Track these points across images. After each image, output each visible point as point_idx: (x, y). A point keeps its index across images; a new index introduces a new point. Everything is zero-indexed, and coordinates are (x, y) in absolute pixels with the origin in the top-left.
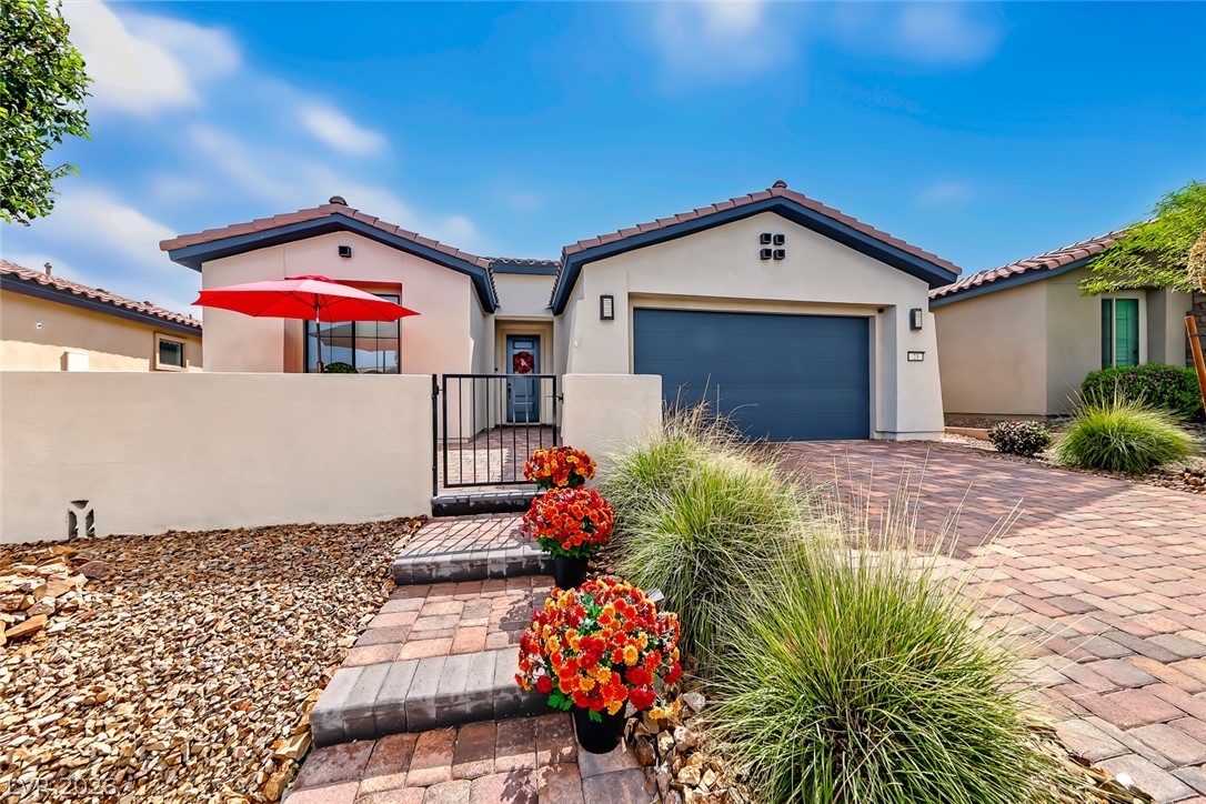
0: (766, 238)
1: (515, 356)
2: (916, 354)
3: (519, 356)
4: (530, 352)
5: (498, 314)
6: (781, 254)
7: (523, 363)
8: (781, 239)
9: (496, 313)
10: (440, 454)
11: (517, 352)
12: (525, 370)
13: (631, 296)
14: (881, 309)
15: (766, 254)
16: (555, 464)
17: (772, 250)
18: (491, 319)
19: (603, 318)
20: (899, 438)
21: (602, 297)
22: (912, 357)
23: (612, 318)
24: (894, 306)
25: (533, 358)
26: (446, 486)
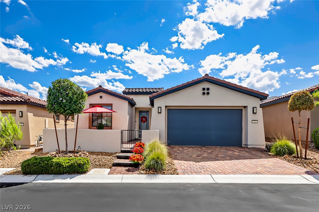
0: (204, 89)
1: (141, 117)
2: (255, 121)
3: (142, 117)
4: (146, 116)
5: (136, 106)
6: (208, 93)
7: (144, 119)
8: (208, 89)
9: (135, 106)
10: (122, 144)
11: (142, 116)
12: (144, 122)
13: (166, 106)
14: (245, 107)
15: (204, 94)
16: (138, 145)
17: (206, 92)
18: (134, 108)
19: (158, 113)
20: (249, 147)
21: (158, 107)
22: (253, 122)
23: (161, 113)
24: (247, 106)
25: (147, 118)
26: (123, 148)
